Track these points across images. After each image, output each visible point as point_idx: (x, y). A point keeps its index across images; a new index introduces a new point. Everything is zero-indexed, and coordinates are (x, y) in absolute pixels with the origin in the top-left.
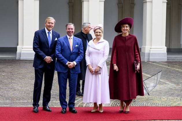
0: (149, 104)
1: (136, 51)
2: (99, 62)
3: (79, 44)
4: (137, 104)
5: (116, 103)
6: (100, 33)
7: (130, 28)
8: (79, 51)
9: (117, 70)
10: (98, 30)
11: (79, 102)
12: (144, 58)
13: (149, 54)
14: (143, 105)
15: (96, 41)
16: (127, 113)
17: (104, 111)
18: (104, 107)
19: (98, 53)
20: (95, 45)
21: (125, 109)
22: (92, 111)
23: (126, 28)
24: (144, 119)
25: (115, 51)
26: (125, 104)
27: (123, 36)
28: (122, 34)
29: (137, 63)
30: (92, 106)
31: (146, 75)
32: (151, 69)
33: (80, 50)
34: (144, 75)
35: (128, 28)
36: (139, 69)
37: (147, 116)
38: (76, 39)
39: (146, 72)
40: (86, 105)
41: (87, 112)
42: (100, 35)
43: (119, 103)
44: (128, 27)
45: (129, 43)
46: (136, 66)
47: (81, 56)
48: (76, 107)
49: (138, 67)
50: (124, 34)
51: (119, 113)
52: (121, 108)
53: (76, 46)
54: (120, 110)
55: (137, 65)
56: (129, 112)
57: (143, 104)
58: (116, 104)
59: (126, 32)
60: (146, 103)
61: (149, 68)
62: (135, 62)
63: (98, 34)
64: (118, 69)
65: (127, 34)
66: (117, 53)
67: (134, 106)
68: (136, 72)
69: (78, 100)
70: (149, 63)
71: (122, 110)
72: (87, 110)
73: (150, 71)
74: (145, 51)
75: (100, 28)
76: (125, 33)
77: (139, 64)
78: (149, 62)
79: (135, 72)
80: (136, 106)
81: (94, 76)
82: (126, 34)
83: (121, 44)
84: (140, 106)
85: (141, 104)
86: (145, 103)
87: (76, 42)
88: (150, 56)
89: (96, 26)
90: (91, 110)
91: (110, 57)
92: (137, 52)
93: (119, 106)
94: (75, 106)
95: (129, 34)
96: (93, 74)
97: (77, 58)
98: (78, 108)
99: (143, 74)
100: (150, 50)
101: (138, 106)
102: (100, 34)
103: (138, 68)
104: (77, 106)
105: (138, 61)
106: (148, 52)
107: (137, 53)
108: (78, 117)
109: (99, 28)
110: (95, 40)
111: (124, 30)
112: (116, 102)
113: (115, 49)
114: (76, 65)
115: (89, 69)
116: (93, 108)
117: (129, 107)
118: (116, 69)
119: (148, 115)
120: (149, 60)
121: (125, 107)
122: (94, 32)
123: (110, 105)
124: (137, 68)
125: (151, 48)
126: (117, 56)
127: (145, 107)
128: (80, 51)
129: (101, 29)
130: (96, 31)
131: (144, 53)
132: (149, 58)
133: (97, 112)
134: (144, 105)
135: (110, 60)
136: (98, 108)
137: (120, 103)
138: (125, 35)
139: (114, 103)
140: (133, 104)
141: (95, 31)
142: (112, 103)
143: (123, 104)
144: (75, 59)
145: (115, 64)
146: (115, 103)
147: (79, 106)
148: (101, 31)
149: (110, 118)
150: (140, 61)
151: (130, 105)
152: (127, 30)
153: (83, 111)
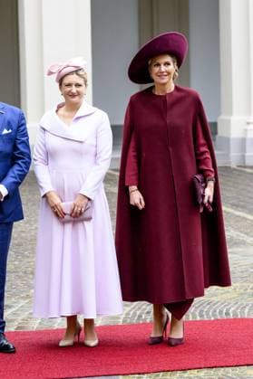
0: (247, 310)
1: (202, 141)
2: (84, 181)
3: (15, 127)
4: (207, 313)
5: (138, 313)
6: (78, 85)
7: (179, 65)
8: (15, 148)
9: (141, 207)
10: (73, 79)
11: (19, 315)
12: (227, 155)
13: (243, 141)
14: (227, 314)
15: (67, 114)
16: (177, 345)
17: (99, 341)
18: (101, 328)
19: (79, 153)
20: (65, 126)
21: (168, 332)
22: (61, 344)
23: (163, 68)
24: (230, 361)
25: (132, 144)
26: (170, 315)
27: (156, 93)
28: (153, 87)
29: (205, 182)
30: (60, 327)
31: (237, 213)
32: (249, 192)
33: (19, 146)
34: (228, 213)
35: (172, 68)
36: (211, 200)
37: (241, 352)
38: (3, 109)
39: (235, 201)
40: (40, 323)
41: (47, 347)
42: (79, 94)
43: (148, 313)
44: (172, 63)
45: (175, 117)
46: (202, 191)
47: (22, 164)
48: (10, 333)
49: (209, 192)
50: (162, 87)
51: (150, 344)
52: (156, 330)
53: (5, 132)
54: (152, 336)
55: (206, 186)
56: (181, 340)
57: (228, 310)
58: (140, 316)
59: (164, 81)
60: (237, 309)
61: (243, 189)
62: (199, 177)
63: (74, 90)
64: (143, 202)
65: (171, 88)
66: (138, 151)
67: (198, 318)
68: (201, 210)
69: (14, 309)
70: (244, 172)
71: (160, 335)
72: (45, 339)
73: (247, 199)
74: (230, 134)
75: (77, 71)
76: (164, 84)
77: (211, 184)
78: (245, 167)
79: (199, 209)
80: (206, 318)
81: (69, 227)
82: (166, 86)
83: (150, 119)
84: (218, 320)
85: (221, 312)
86: (233, 309)
87: (4, 119)
88: (248, 148)
89: (65, 64)
90: (60, 340)
91: (119, 155)
92: (203, 145)
93: (148, 321)
94: (6, 330)
95: (176, 88)
96: (64, 223)
97: (11, 174)
98: (16, 333)
99: (224, 208)
100: (246, 130)
101: (213, 319)
102: (80, 89)
103: (209, 197)
104: (12, 330)
105: (209, 175)
106: (241, 136)
107: (204, 149)
108: (18, 366)
109: (75, 69)
110: (63, 108)
111: (161, 75)
112: (139, 308)
113: (133, 139)
114: (7, 197)
115: (53, 207)
116: (65, 334)
117: (180, 324)
118: (137, 201)
119: (242, 349)
120: (244, 163)
121: (168, 326)
122: (58, 84)
123: (121, 321)
124: (203, 196)
125: (248, 123)
126: (138, 158)
127: (235, 321)
128: (18, 149)
129: (81, 73)
130: (66, 81)
131: (228, 140)
132: (244, 157)
133: (79, 346)
134: (231, 316)
135: (118, 166)
136: (82, 332)
137: (153, 311)
138: (164, 91)
139: (131, 313)
140: (193, 314)
141: (61, 81)
142: (128, 314)
143: (162, 316)
144: (5, 176)
145: (135, 188)
146: (135, 313)
147: (18, 328)
148: (81, 81)
149: (120, 364)
150: (213, 175)
151: (184, 317)
152: (169, 73)
153: (33, 345)
